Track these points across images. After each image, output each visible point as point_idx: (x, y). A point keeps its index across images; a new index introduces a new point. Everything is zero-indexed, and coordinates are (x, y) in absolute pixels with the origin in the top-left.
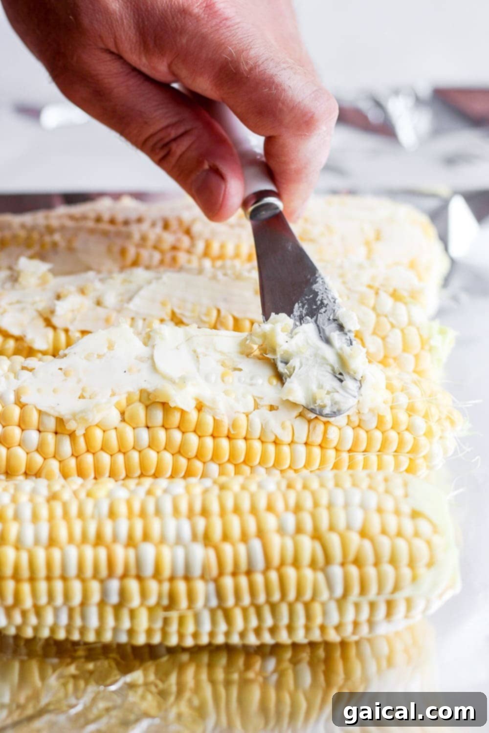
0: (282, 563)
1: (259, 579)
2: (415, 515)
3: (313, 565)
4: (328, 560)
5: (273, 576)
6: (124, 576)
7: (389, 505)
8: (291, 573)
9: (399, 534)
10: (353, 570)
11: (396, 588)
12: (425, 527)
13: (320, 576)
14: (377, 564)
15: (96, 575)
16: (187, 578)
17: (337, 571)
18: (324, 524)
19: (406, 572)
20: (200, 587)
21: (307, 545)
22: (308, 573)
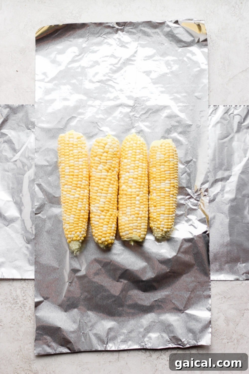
0: (169, 168)
1: (171, 172)
2: (161, 146)
3: (169, 163)
4: (169, 161)
5: (171, 170)
6: (169, 194)
7: (160, 150)
8: (171, 167)
9: (165, 149)
10: (171, 157)
11: (173, 150)
12: (164, 144)
13: (171, 162)
14: (169, 153)
15: (169, 198)
16: (170, 184)
17: (171, 159)
18: (164, 161)
19: (171, 148)
20: (172, 182)
21: (166, 164)
22: (171, 164)
